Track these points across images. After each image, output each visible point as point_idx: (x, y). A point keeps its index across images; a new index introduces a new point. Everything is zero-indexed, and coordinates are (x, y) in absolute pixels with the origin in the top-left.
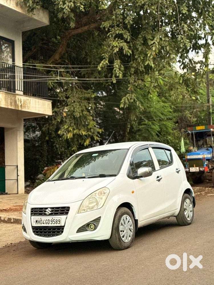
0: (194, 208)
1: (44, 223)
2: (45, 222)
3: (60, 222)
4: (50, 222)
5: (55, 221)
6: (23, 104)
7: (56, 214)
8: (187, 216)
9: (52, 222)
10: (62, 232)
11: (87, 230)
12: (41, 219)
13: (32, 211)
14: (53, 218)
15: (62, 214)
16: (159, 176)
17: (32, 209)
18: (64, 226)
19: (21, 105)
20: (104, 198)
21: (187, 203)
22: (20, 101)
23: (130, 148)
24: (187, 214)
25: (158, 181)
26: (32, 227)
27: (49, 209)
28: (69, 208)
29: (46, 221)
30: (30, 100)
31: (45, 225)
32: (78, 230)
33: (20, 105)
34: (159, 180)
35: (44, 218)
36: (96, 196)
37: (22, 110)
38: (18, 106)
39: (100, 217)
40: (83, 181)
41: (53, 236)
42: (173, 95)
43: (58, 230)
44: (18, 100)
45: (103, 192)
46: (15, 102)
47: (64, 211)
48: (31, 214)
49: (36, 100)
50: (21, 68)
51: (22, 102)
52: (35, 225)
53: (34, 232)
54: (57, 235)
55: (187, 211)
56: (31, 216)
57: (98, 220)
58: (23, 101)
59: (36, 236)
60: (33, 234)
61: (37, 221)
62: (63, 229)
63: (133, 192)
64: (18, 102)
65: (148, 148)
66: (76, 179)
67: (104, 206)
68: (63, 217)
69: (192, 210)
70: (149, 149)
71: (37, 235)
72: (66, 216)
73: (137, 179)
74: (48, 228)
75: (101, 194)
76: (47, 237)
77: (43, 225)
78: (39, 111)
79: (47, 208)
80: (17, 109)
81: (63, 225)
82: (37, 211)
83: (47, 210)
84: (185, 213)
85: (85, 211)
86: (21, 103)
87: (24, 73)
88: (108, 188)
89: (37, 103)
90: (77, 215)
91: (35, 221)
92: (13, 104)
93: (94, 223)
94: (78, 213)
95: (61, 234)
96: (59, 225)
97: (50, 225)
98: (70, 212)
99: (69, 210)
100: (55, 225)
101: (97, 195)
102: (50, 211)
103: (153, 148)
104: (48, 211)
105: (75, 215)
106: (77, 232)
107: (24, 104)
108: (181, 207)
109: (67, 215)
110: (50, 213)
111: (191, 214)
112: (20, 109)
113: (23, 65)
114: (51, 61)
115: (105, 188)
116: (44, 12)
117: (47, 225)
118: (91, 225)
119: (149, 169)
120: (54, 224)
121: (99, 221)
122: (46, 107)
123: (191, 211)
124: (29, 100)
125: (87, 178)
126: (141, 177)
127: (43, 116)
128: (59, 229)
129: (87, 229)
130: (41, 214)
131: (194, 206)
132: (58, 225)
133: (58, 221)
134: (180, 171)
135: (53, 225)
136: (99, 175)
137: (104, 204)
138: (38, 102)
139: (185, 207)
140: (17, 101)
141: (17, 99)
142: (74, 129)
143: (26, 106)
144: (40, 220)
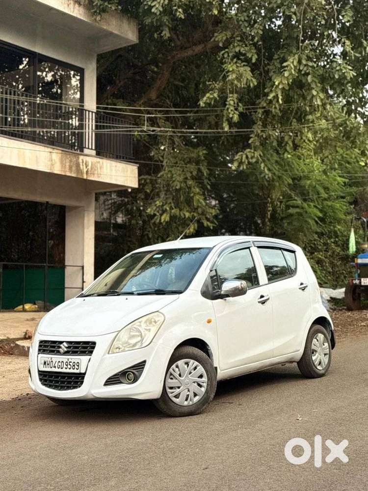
0: (332, 349)
1: (55, 367)
2: (56, 365)
3: (78, 366)
4: (65, 366)
5: (71, 364)
6: (90, 169)
7: (75, 353)
8: (316, 363)
9: (67, 365)
10: (82, 383)
11: (121, 383)
12: (51, 359)
13: (40, 346)
14: (68, 360)
15: (83, 353)
16: (264, 295)
17: (41, 342)
18: (85, 374)
19: (87, 172)
20: (154, 329)
21: (318, 340)
22: (86, 164)
23: (214, 246)
24: (316, 359)
25: (260, 304)
26: (39, 371)
27: (65, 343)
28: (94, 343)
29: (59, 363)
30: (103, 163)
31: (56, 370)
32: (106, 382)
33: (85, 170)
34: (263, 303)
35: (56, 358)
36: (140, 326)
37: (88, 178)
38: (82, 173)
39: (145, 362)
40: (127, 299)
41: (68, 388)
42: (328, 157)
43: (76, 380)
44: (83, 162)
45: (153, 320)
46: (78, 165)
47: (86, 348)
48: (39, 350)
49: (112, 162)
50: (92, 112)
51: (88, 166)
52: (42, 368)
53: (41, 380)
54: (75, 387)
55: (317, 354)
56: (39, 354)
57: (141, 366)
58: (90, 165)
59: (44, 387)
60: (39, 383)
61: (45, 363)
62: (83, 378)
63: (209, 322)
64: (83, 165)
65: (249, 248)
66: (118, 295)
67: (152, 343)
68: (84, 359)
69: (328, 353)
70: (251, 248)
71: (44, 385)
72: (89, 357)
73: (219, 300)
74: (62, 375)
75: (151, 323)
76: (60, 390)
77: (53, 370)
78: (116, 180)
79: (61, 342)
80: (81, 177)
81: (83, 371)
82: (48, 346)
83: (62, 345)
84: (314, 358)
85: (121, 350)
86: (86, 167)
87: (96, 122)
88: (164, 313)
89: (114, 169)
90: (107, 355)
91: (43, 362)
92: (74, 168)
93: (134, 371)
94: (109, 353)
95: (80, 387)
96: (78, 371)
97: (64, 370)
98: (95, 351)
99: (94, 348)
100: (72, 371)
101: (142, 324)
102: (67, 348)
103: (259, 247)
104: (64, 347)
105: (104, 355)
106: (105, 385)
107: (92, 169)
108: (306, 348)
109: (91, 355)
110: (66, 350)
111: (326, 360)
112: (85, 177)
113: (98, 108)
114: (142, 101)
115: (157, 313)
116: (129, 23)
117: (60, 370)
118: (129, 374)
119: (241, 284)
120: (70, 369)
121: (143, 368)
122: (129, 175)
123: (325, 355)
124: (101, 163)
125: (135, 295)
126: (228, 296)
127: (124, 189)
128: (77, 378)
129: (122, 381)
130: (52, 352)
131: (333, 345)
132: (75, 371)
133: (76, 366)
134: (307, 286)
135: (68, 371)
136: (154, 290)
137: (152, 340)
138: (116, 166)
139: (313, 347)
140: (81, 164)
141: (80, 161)
142: (171, 208)
143: (96, 172)
144: (51, 361)
